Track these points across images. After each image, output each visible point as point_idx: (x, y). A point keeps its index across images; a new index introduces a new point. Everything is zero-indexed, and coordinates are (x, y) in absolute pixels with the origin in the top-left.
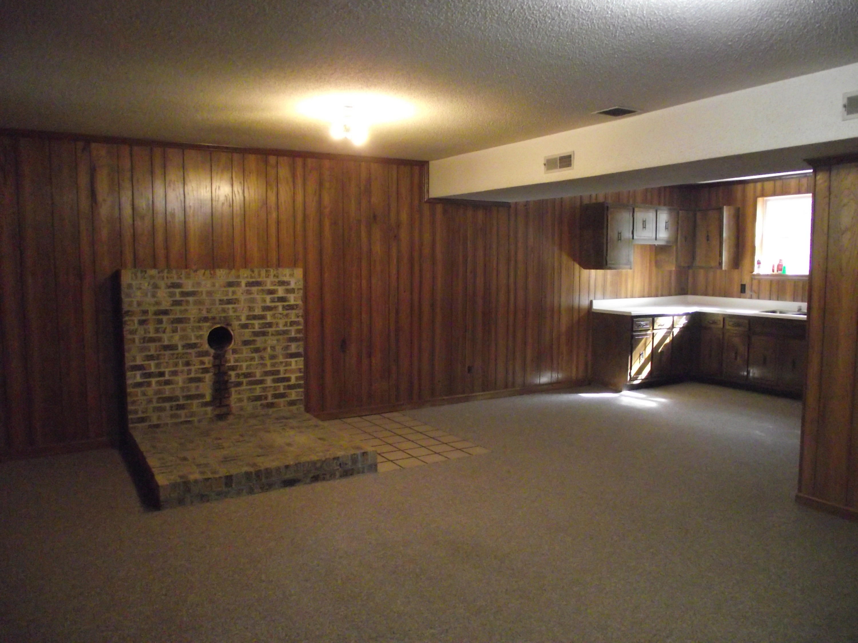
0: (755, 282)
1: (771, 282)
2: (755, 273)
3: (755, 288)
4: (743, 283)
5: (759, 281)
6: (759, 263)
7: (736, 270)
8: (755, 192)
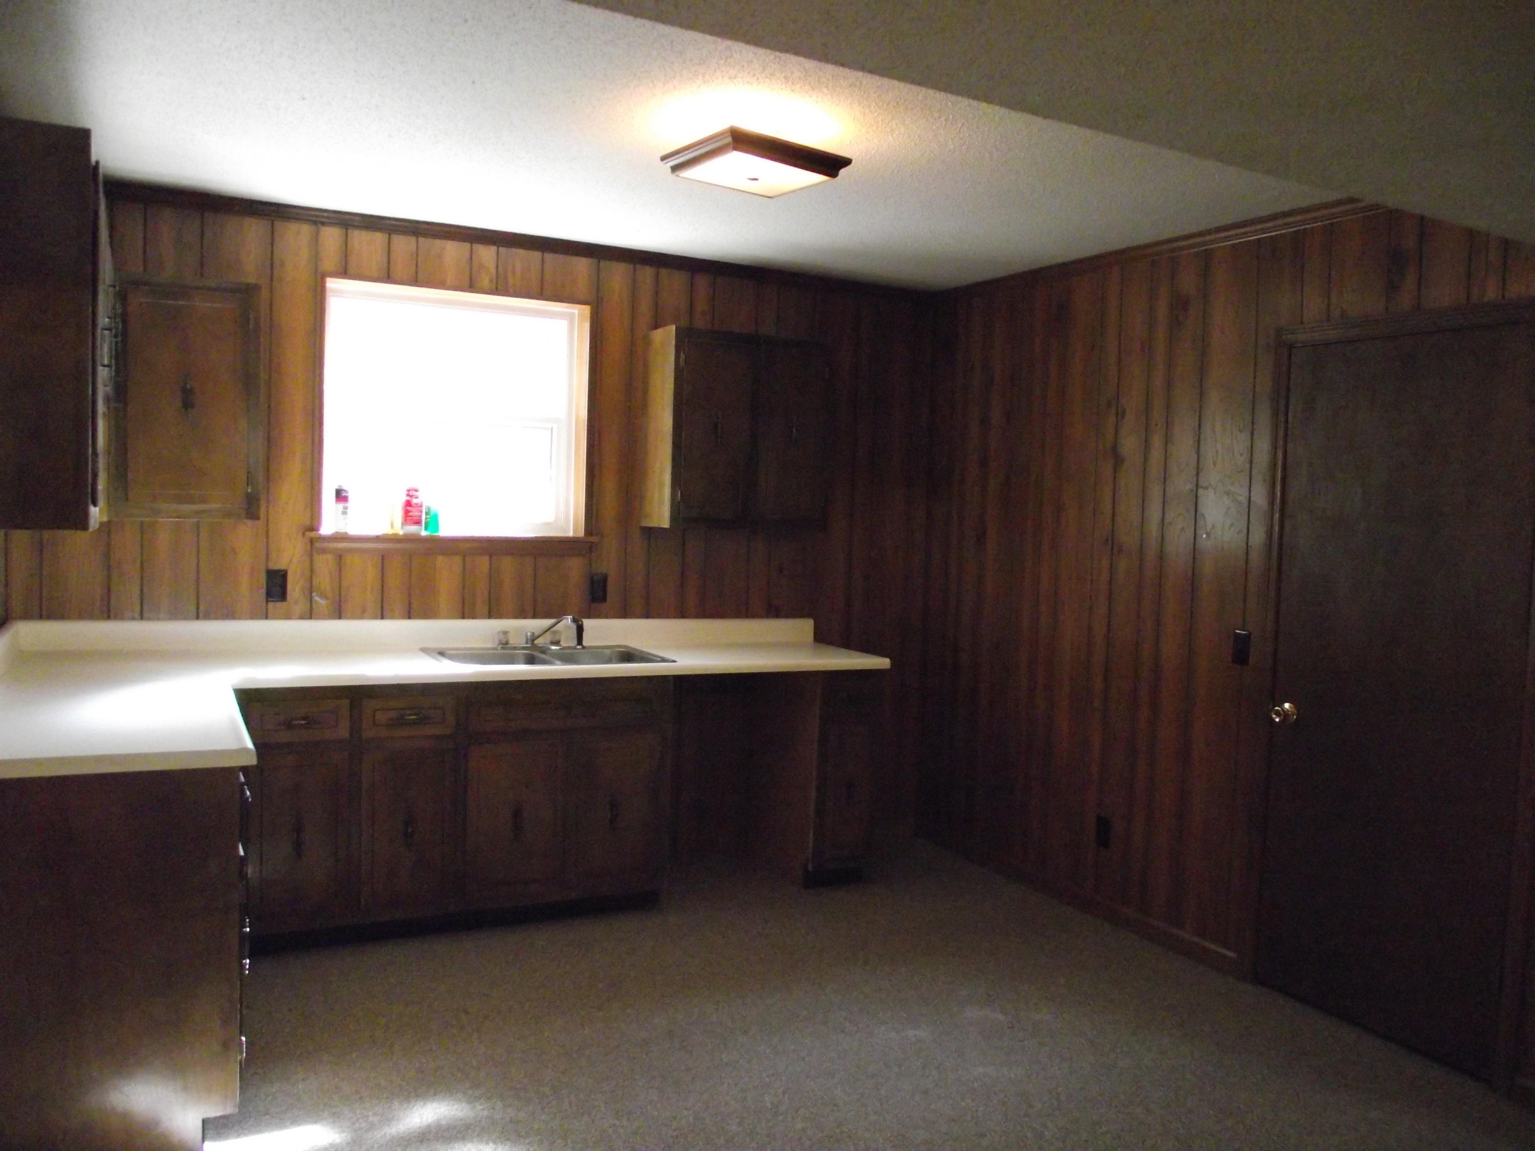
0: (325, 564)
1: (384, 559)
2: (327, 528)
3: (324, 579)
4: (274, 566)
5: (340, 557)
6: (341, 496)
7: (249, 522)
8: (316, 258)
